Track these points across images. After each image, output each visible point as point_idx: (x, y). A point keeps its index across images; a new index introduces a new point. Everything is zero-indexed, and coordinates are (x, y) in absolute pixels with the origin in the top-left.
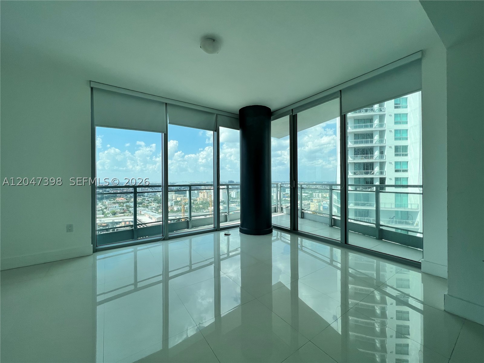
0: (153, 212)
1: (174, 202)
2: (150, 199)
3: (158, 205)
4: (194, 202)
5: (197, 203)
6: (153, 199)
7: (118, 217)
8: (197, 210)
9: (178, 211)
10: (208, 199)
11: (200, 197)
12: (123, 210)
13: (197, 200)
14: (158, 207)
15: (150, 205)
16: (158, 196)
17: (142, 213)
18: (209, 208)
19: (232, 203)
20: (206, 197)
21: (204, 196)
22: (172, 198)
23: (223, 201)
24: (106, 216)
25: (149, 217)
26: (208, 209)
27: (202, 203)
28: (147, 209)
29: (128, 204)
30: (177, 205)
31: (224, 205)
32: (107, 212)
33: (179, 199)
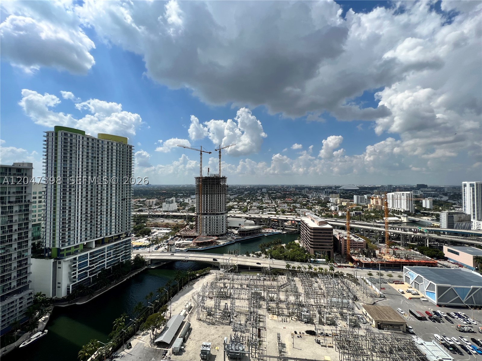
0: (316, 215)
1: (338, 206)
2: (314, 202)
3: (321, 208)
4: (363, 209)
5: (367, 210)
6: (317, 202)
7: (286, 215)
8: (367, 219)
9: (343, 217)
10: (383, 207)
11: (371, 204)
12: (291, 209)
13: (367, 207)
14: (321, 210)
15: (314, 208)
16: (321, 199)
17: (306, 214)
18: (384, 218)
19: (425, 216)
20: (380, 204)
21: (377, 202)
22: (337, 202)
23: (408, 211)
24: (277, 214)
25: (312, 220)
26: (383, 220)
27: (374, 211)
28: (311, 211)
29: (294, 204)
30: (342, 210)
31: (409, 217)
32: (278, 210)
33: (344, 204)
